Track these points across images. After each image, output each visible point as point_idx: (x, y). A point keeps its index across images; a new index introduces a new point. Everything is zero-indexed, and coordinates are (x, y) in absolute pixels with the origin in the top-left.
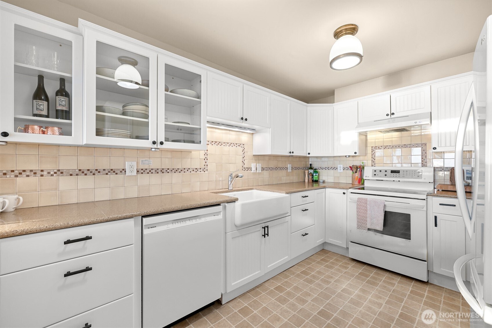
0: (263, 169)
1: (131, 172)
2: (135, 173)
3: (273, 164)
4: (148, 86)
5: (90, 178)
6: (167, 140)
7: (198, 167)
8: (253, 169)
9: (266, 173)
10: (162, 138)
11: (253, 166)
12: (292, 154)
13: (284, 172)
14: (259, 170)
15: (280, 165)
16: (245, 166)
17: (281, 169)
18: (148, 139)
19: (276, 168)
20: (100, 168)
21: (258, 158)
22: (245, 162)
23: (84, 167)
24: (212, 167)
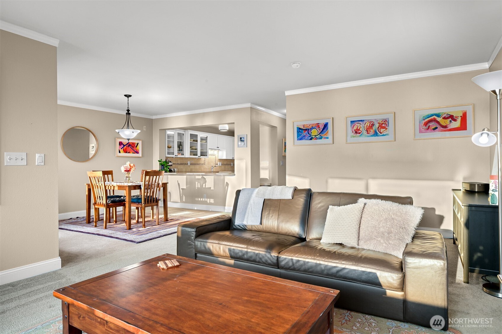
0: (222, 164)
1: (189, 164)
2: (190, 165)
3: (225, 163)
4: (197, 142)
5: (182, 165)
6: (201, 155)
7: (203, 163)
8: (219, 164)
9: (223, 167)
10: (200, 156)
11: (218, 163)
12: (233, 159)
13: (230, 166)
14: (221, 165)
15: (228, 163)
16: (216, 163)
17: (229, 165)
18: (197, 155)
19: (227, 164)
20: (184, 163)
21: (220, 160)
22: (216, 162)
23: (181, 163)
24: (206, 163)
